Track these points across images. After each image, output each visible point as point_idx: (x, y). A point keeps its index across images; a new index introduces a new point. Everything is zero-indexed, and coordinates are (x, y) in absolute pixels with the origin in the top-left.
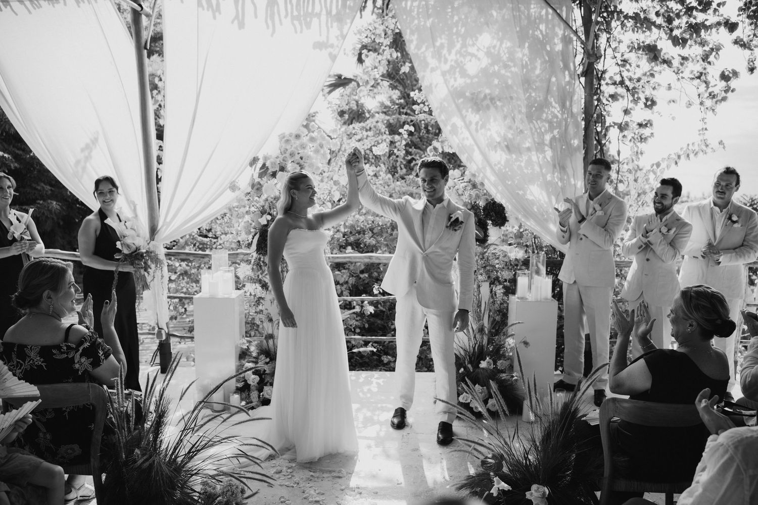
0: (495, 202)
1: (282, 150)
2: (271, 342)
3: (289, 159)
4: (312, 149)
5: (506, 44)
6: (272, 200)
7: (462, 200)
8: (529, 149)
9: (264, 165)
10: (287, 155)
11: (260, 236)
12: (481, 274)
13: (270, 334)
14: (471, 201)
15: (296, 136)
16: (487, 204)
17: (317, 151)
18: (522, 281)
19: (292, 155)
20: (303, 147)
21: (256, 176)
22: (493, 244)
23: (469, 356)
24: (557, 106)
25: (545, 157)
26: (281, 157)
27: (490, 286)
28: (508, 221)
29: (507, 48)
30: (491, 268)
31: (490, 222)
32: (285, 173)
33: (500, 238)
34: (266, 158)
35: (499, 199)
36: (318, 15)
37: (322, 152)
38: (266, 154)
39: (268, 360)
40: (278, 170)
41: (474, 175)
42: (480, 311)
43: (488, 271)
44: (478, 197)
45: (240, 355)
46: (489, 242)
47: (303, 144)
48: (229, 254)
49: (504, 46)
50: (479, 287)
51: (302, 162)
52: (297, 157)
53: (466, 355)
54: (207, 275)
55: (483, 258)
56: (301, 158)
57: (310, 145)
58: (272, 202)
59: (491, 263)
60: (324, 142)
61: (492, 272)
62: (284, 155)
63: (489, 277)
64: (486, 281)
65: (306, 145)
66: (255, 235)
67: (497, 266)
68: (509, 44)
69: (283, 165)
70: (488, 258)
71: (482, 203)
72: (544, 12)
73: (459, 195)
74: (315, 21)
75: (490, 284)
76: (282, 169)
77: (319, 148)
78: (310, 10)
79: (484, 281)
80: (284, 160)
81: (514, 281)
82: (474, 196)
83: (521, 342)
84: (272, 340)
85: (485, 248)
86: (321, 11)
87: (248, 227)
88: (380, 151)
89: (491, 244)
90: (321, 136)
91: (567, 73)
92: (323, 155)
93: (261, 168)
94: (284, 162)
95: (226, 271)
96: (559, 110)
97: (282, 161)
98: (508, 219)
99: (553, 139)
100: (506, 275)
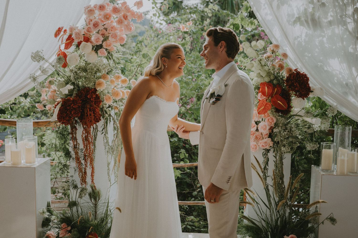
0: (298, 73)
1: (88, 21)
2: (74, 209)
3: (92, 29)
4: (116, 19)
6: (76, 70)
7: (265, 70)
8: (330, 23)
9: (70, 37)
10: (91, 26)
11: (62, 105)
12: (284, 146)
13: (74, 202)
14: (274, 72)
15: (100, 7)
16: (290, 75)
17: (120, 22)
18: (326, 153)
19: (96, 25)
20: (107, 17)
21: (63, 47)
22: (296, 115)
23: (271, 229)
26: (86, 28)
27: (292, 157)
28: (312, 92)
30: (294, 140)
31: (292, 93)
32: (89, 44)
33: (303, 109)
34: (71, 29)
35: (302, 70)
37: (126, 22)
38: (72, 25)
39: (69, 228)
40: (82, 40)
41: (277, 46)
42: (283, 182)
43: (292, 142)
44: (281, 67)
45: (43, 222)
46: (292, 113)
47: (107, 15)
48: (35, 123)
50: (281, 159)
51: (106, 34)
52: (101, 28)
53: (267, 226)
54: (10, 143)
55: (287, 129)
56: (106, 29)
57: (114, 16)
58: (76, 72)
59: (294, 134)
60: (128, 14)
61: (295, 143)
62: (89, 26)
63: (292, 149)
64: (289, 152)
65: (110, 16)
66: (58, 104)
67: (300, 137)
69: (88, 36)
70: (291, 130)
71: (285, 74)
73: (262, 66)
75: (292, 155)
76: (87, 40)
77: (122, 18)
79: (287, 152)
80: (88, 31)
81: (318, 153)
82: (277, 66)
83: (327, 219)
84: (75, 207)
85: (288, 119)
87: (53, 96)
88: (187, 29)
89: (294, 115)
90: (125, 7)
92: (127, 26)
93: (67, 40)
94: (89, 33)
95: (30, 140)
97: (86, 32)
98: (312, 89)
100: (310, 147)
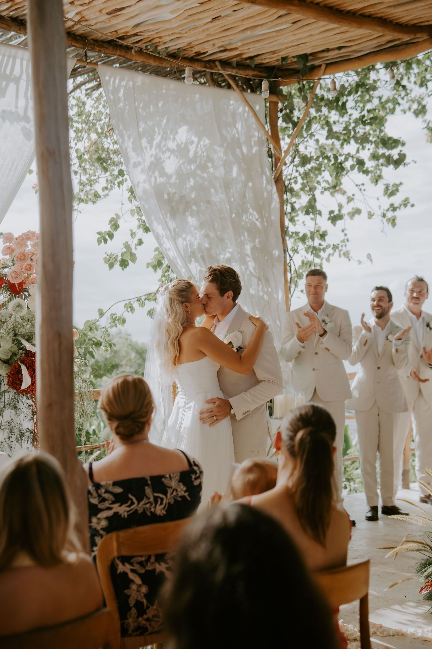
5: (204, 141)
24: (255, 213)
25: (247, 268)
29: (205, 146)
36: (17, 81)
49: (202, 143)
68: (207, 142)
72: (241, 110)
74: (12, 86)
78: (8, 72)
86: (21, 76)
91: (264, 178)
96: (257, 217)
99: (254, 249)
